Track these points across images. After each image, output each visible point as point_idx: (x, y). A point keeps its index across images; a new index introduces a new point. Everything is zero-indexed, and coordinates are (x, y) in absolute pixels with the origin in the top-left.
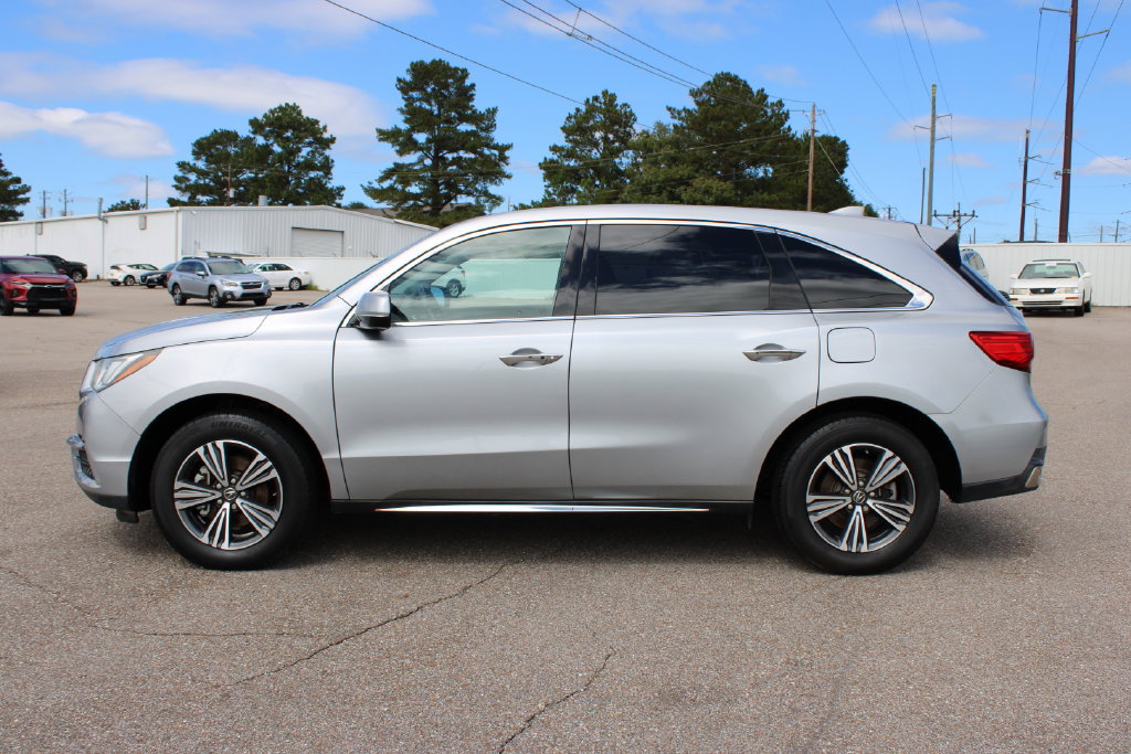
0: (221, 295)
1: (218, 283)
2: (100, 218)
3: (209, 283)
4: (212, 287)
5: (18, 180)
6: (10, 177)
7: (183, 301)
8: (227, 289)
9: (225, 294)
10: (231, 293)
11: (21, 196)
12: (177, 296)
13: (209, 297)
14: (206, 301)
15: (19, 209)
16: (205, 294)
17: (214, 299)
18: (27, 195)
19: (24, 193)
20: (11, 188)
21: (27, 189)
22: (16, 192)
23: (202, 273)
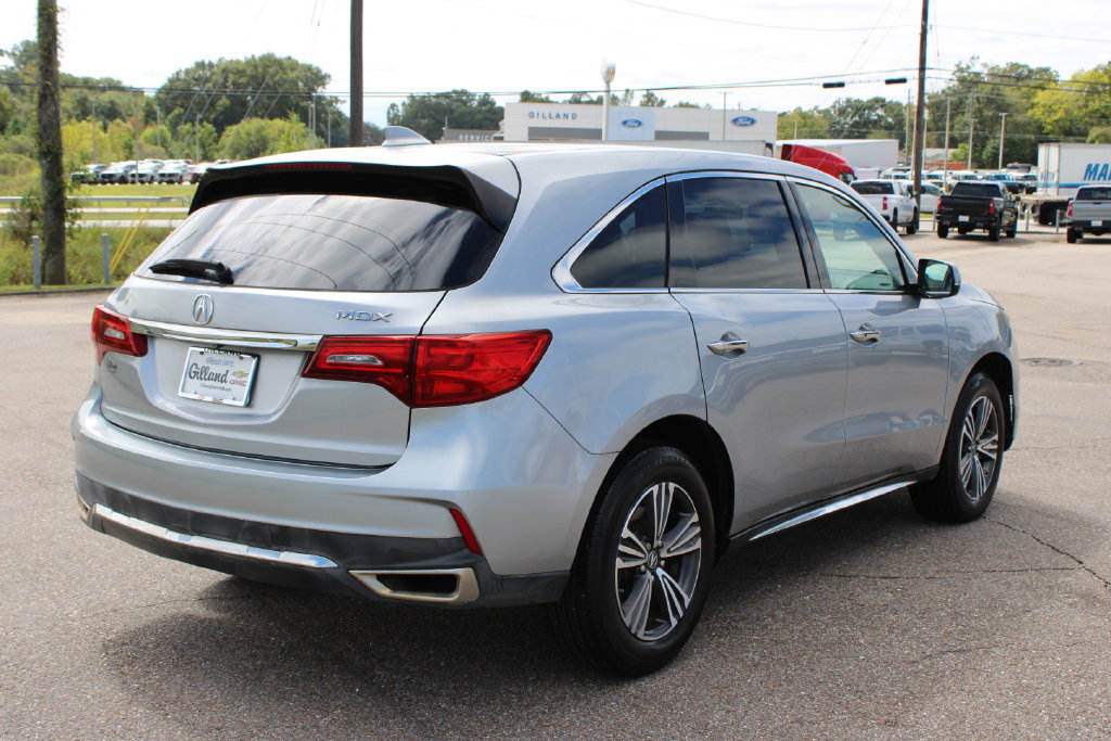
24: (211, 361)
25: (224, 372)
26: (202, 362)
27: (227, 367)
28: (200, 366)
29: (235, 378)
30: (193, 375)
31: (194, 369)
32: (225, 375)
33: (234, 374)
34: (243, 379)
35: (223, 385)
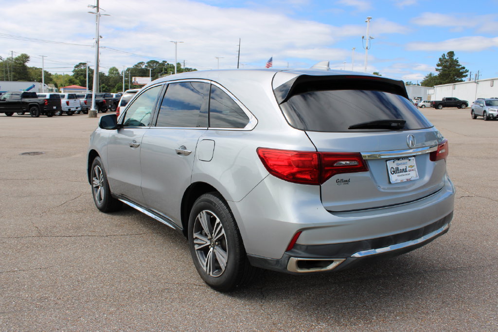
0: (488, 115)
1: (487, 110)
2: (475, 83)
3: (484, 110)
4: (485, 111)
5: (464, 68)
6: (460, 67)
7: (475, 118)
8: (491, 112)
9: (489, 114)
10: (492, 114)
11: (464, 74)
12: (473, 115)
13: (483, 116)
14: (482, 117)
15: (463, 79)
16: (482, 114)
17: (485, 117)
18: (467, 74)
19: (465, 73)
20: (461, 71)
21: (467, 71)
22: (462, 73)
23: (482, 105)
24: (398, 164)
25: (405, 168)
26: (395, 166)
27: (405, 166)
28: (394, 168)
29: (410, 169)
30: (393, 173)
31: (392, 170)
32: (406, 169)
33: (409, 167)
34: (413, 168)
35: (407, 173)
